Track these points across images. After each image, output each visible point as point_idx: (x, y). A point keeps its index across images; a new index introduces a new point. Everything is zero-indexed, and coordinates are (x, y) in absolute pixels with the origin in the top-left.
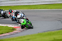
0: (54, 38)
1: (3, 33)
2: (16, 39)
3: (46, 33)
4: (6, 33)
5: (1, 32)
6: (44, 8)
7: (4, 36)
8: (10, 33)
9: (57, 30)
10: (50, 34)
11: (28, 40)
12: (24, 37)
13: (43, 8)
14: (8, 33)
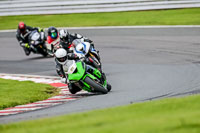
0: (182, 120)
1: (17, 104)
2: (59, 122)
3: (157, 102)
4: (27, 103)
5: (12, 101)
6: (150, 23)
7: (20, 113)
8: (40, 103)
9: (193, 92)
10: (169, 108)
11: (99, 125)
12: (85, 116)
13: (147, 23)
14: (32, 102)
